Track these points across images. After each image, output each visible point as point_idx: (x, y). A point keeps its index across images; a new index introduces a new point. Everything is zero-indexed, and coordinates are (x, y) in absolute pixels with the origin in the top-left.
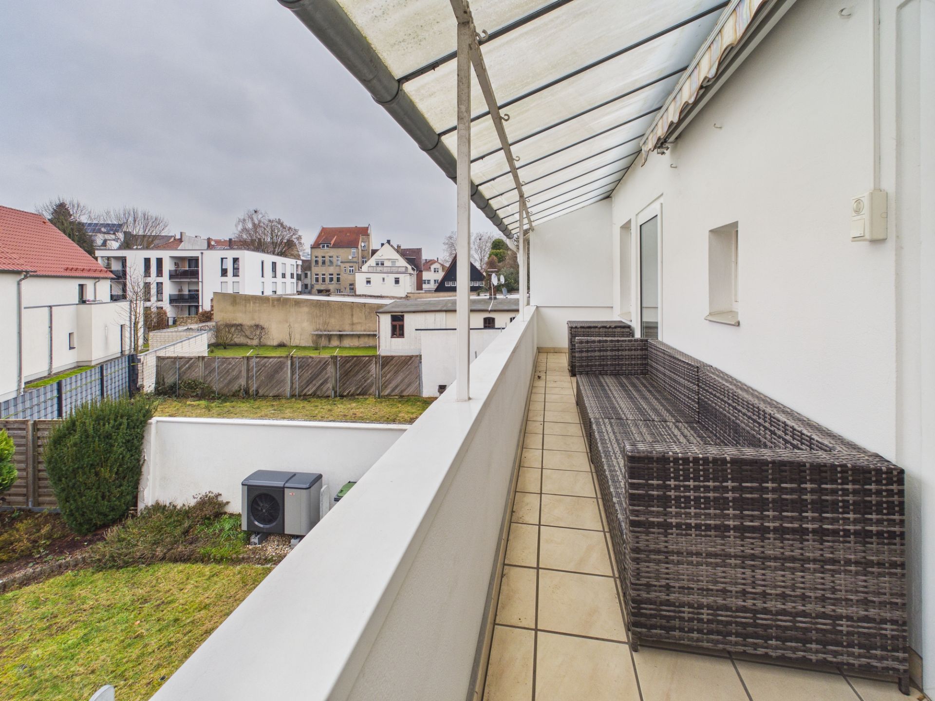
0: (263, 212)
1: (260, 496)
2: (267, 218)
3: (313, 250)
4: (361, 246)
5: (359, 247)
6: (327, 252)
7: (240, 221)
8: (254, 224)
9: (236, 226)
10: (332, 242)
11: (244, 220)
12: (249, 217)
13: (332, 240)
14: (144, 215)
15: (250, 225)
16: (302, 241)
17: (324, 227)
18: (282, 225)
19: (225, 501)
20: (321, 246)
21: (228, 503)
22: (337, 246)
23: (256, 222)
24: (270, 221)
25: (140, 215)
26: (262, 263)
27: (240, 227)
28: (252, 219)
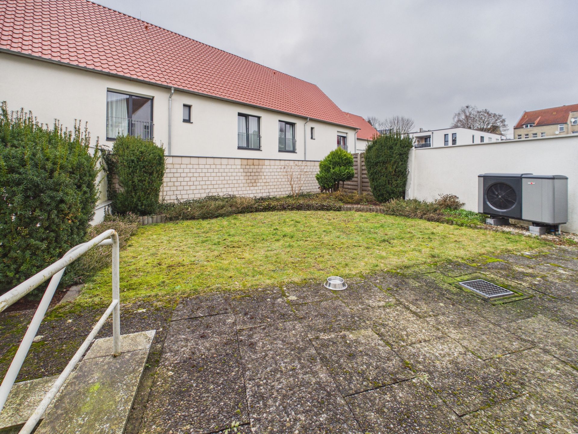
0: (473, 106)
1: (495, 185)
2: (476, 110)
3: (516, 130)
4: (571, 122)
5: (569, 122)
6: (531, 131)
7: (456, 115)
8: (466, 116)
9: (454, 119)
10: (536, 122)
11: (459, 114)
12: (462, 111)
13: (536, 120)
14: (402, 119)
15: (463, 117)
16: (506, 123)
17: (527, 111)
18: (488, 113)
19: (461, 203)
20: (524, 126)
21: (463, 204)
22: (539, 125)
23: (468, 114)
24: (478, 112)
25: (400, 119)
26: (473, 136)
27: (456, 119)
28: (465, 113)
